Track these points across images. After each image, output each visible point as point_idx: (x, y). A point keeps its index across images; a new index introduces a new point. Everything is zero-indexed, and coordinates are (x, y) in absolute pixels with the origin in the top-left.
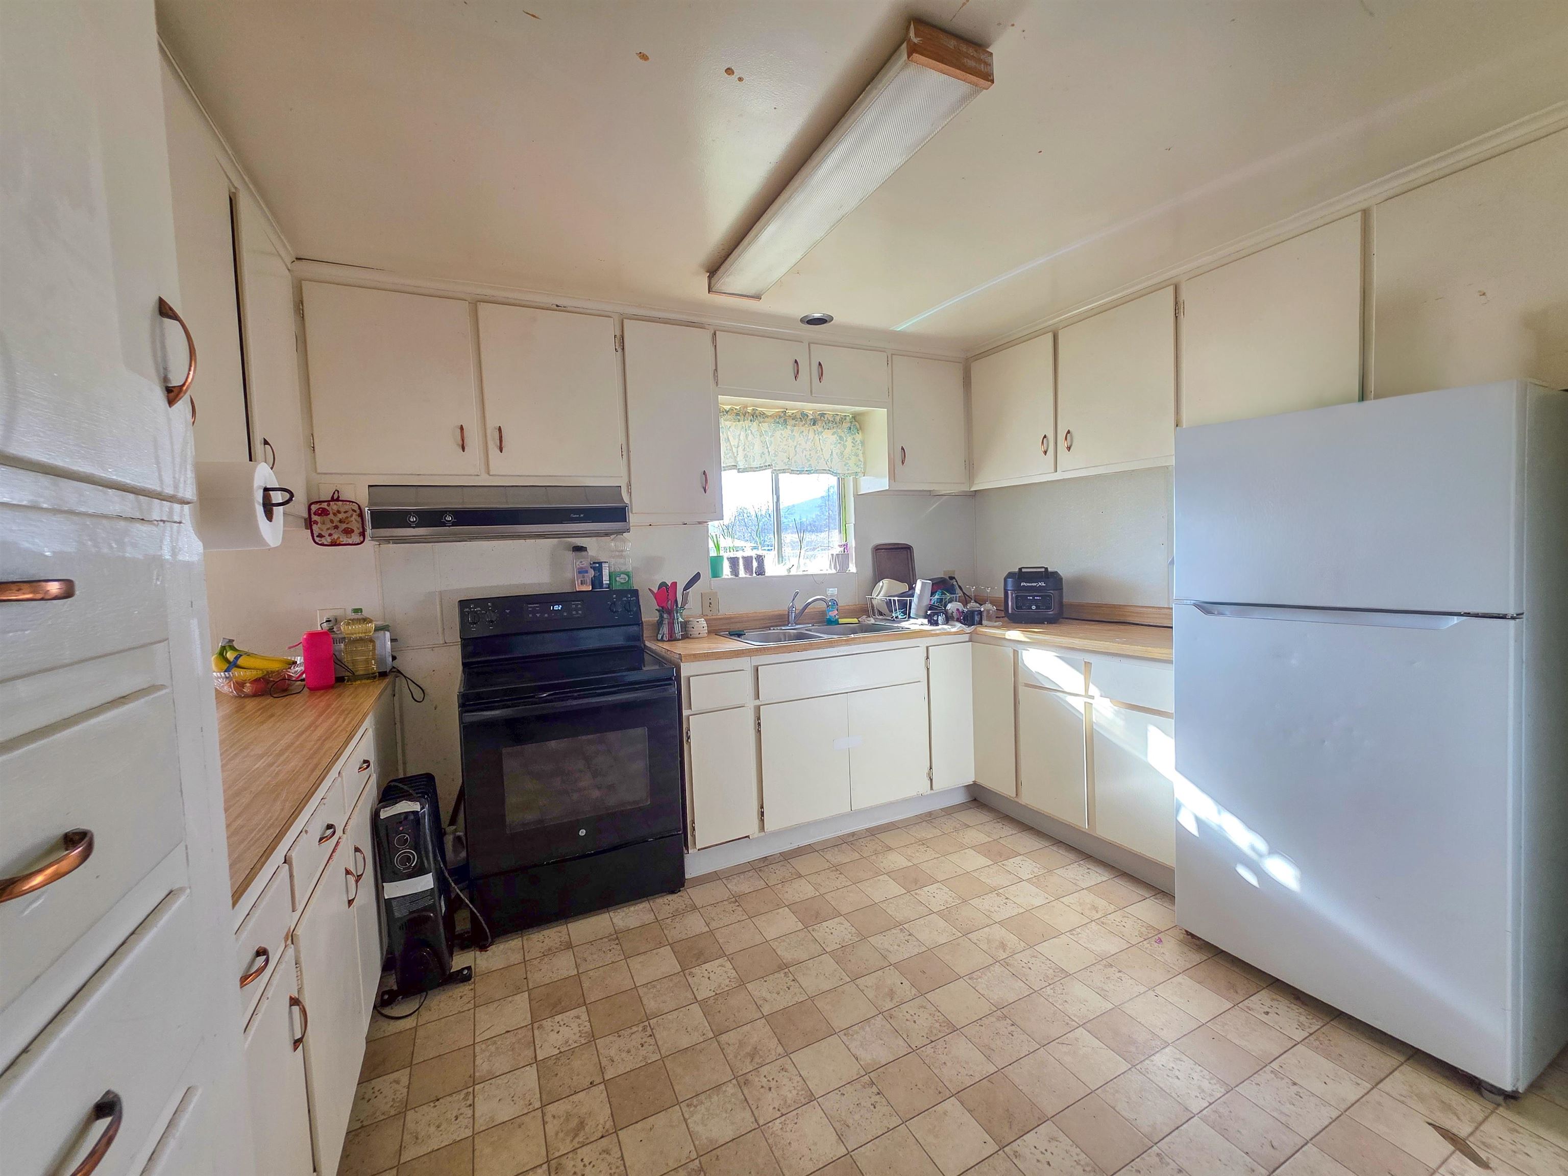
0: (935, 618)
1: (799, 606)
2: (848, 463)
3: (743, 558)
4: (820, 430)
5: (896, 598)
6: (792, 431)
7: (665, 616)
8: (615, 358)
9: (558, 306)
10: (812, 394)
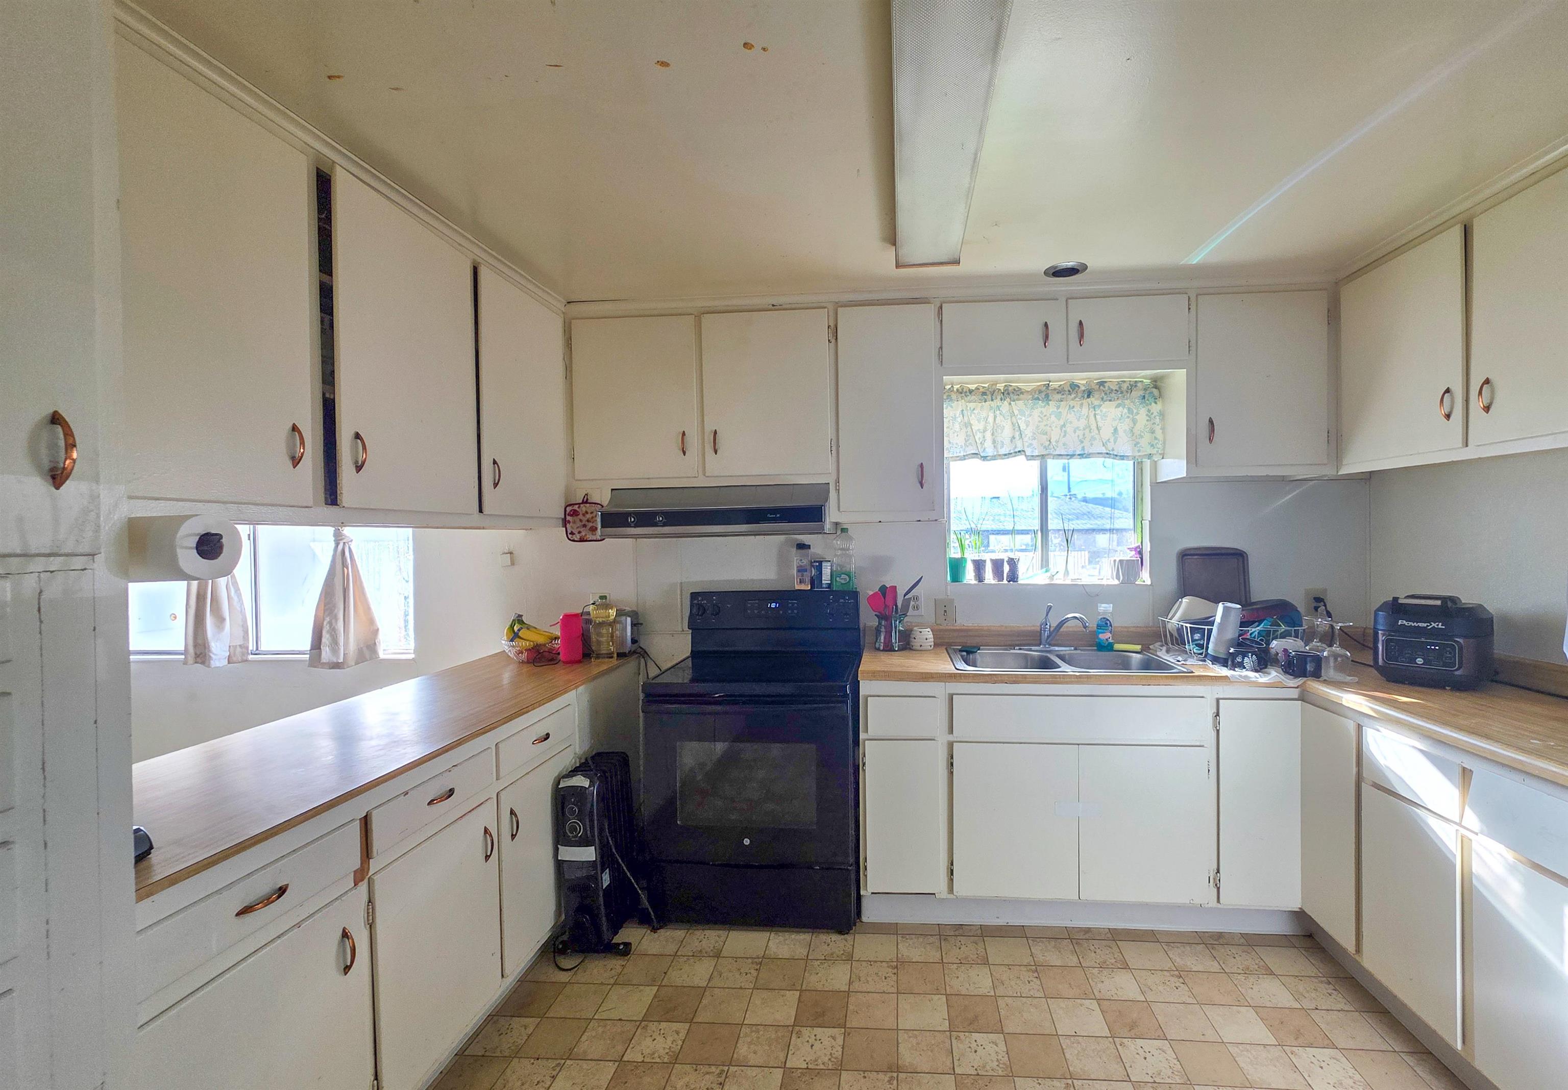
0: (1239, 659)
1: (1054, 622)
2: (1138, 443)
3: (992, 560)
4: (1097, 403)
5: (1188, 625)
6: (1058, 407)
7: (883, 623)
8: (825, 348)
9: (773, 305)
10: (1068, 361)
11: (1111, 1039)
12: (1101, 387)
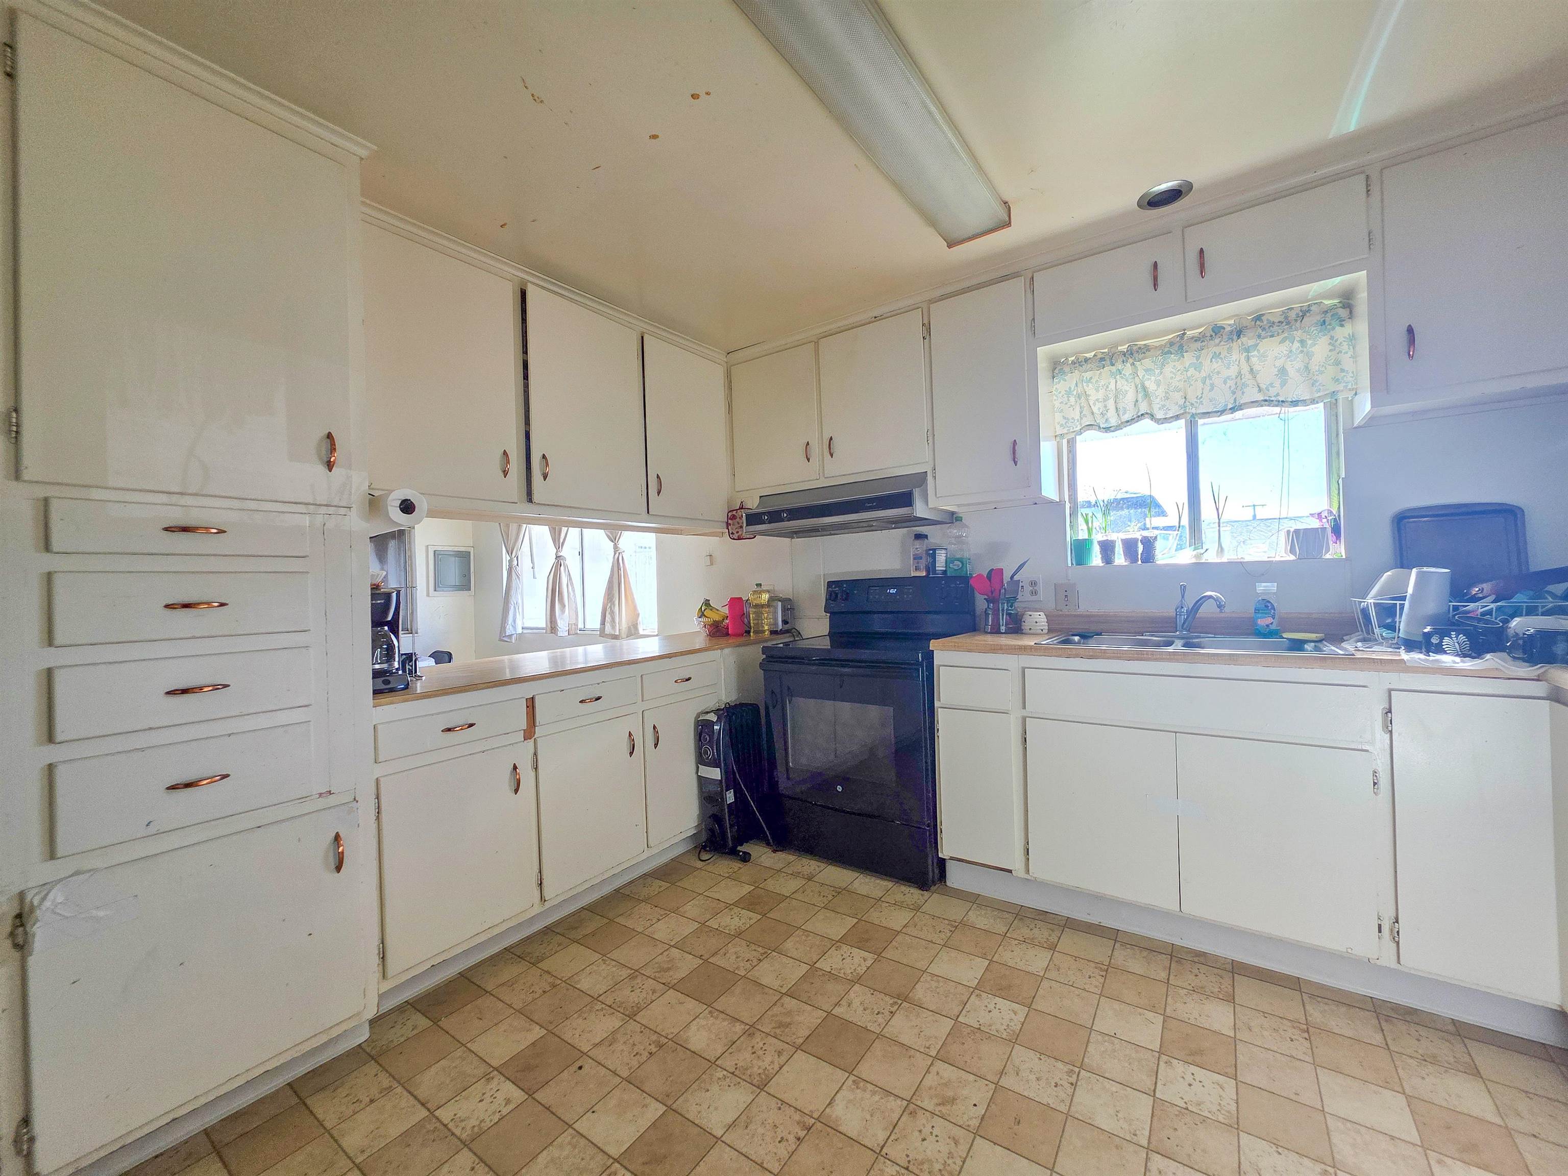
2: (1317, 381)
3: (1123, 541)
7: (991, 606)
10: (1186, 299)
11: (1157, 1055)
12: (1258, 323)
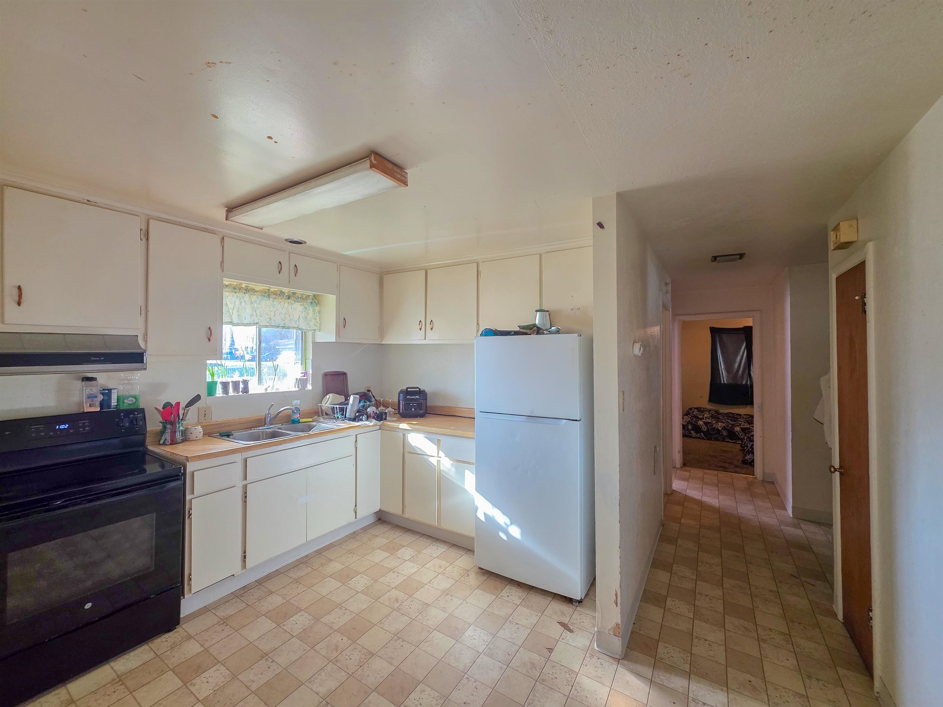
0: (361, 418)
1: (273, 413)
2: (309, 324)
3: (233, 382)
4: (292, 302)
5: (338, 406)
6: (273, 302)
7: (168, 426)
8: (140, 245)
9: (88, 201)
10: (289, 283)
12: (294, 295)
